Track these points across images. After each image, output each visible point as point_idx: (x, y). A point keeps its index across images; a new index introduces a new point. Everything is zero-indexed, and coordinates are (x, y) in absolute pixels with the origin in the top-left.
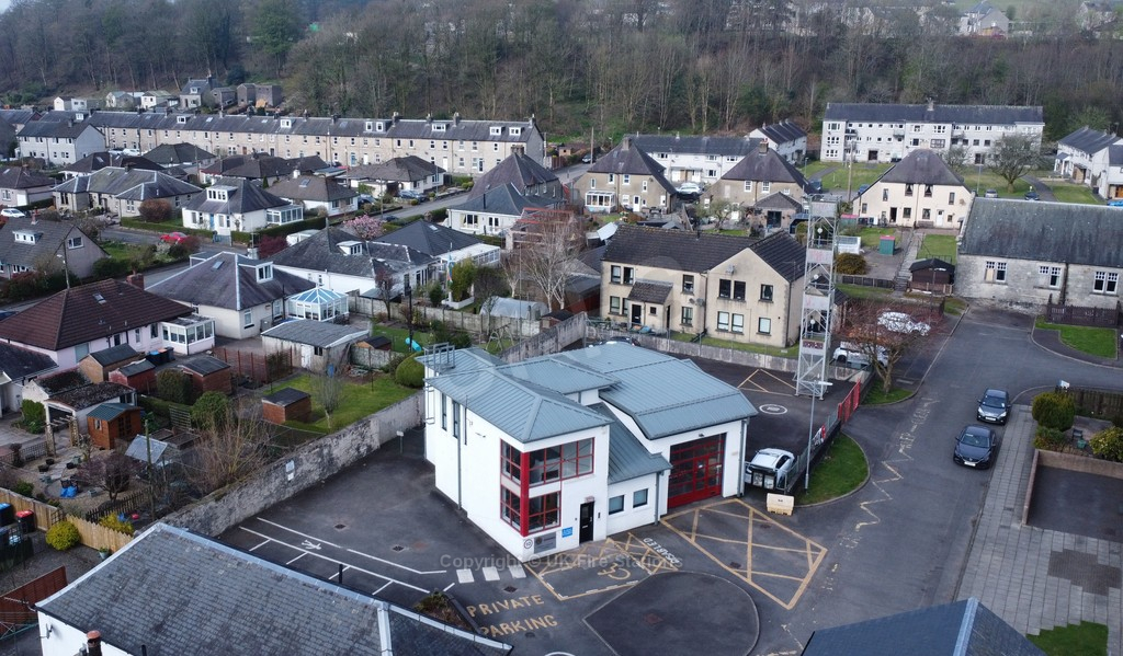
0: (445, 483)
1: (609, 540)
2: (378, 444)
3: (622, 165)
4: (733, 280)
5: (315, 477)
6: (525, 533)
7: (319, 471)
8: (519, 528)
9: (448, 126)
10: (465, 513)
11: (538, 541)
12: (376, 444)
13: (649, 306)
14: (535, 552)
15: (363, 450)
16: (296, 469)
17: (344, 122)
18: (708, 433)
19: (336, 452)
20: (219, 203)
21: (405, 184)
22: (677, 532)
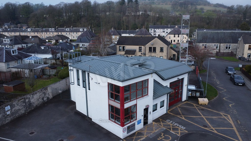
0: (81, 108)
1: (154, 123)
2: (52, 97)
3: (112, 33)
4: (153, 47)
5: (22, 112)
6: (122, 125)
7: (24, 109)
8: (120, 123)
9: (70, 29)
10: (91, 119)
11: (128, 128)
12: (51, 96)
13: (130, 56)
14: (127, 133)
15: (45, 99)
16: (11, 109)
17: (44, 29)
18: (180, 77)
19: (32, 101)
20: (7, 43)
21: (60, 40)
22: (176, 116)
